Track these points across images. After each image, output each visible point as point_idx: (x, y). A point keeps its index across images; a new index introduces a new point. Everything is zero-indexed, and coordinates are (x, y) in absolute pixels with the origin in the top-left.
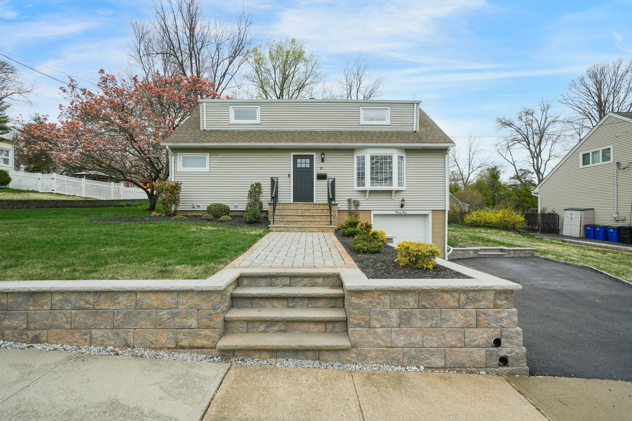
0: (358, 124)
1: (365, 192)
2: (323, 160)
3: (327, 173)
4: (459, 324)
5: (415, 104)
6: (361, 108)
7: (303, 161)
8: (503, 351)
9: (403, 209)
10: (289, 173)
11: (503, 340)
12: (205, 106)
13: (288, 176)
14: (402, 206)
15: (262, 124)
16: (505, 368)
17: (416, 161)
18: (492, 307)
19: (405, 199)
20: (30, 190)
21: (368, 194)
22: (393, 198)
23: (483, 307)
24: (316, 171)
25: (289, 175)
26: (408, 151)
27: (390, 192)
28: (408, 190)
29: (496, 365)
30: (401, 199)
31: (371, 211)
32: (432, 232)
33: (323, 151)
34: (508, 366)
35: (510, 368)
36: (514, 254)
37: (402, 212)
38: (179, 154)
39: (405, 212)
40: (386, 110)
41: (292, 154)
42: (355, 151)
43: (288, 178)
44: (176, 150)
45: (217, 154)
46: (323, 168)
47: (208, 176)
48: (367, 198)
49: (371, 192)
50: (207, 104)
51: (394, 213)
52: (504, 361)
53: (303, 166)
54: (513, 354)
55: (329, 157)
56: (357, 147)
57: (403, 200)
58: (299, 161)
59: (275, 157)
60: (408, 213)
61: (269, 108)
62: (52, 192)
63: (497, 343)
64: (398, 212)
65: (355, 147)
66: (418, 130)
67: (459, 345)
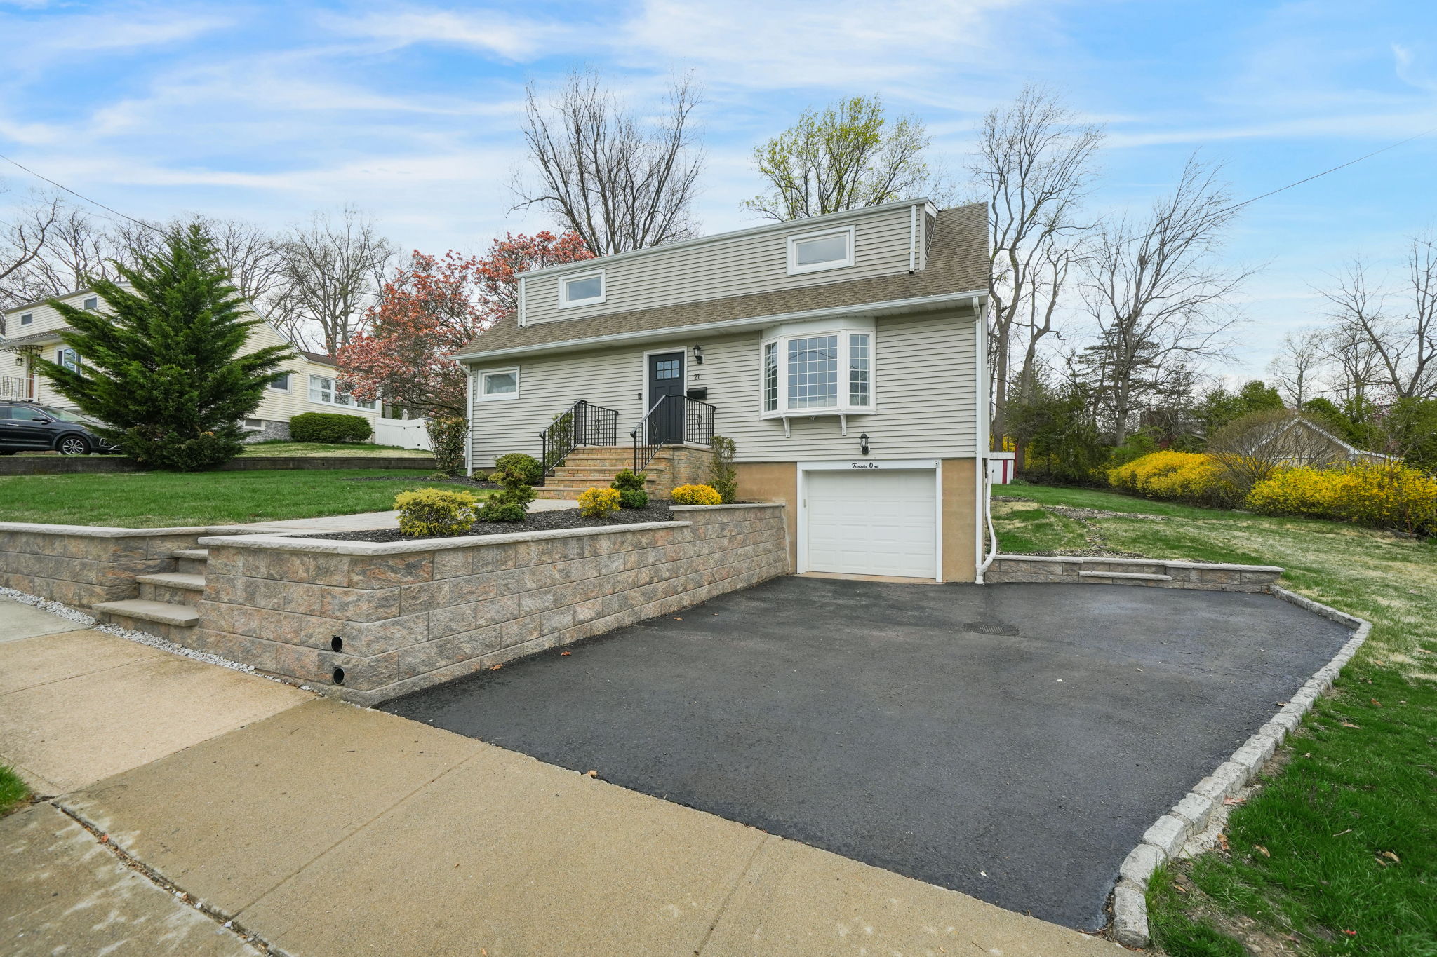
0: (784, 276)
1: (779, 421)
2: (699, 360)
3: (708, 387)
4: (303, 608)
5: (914, 208)
6: (790, 239)
7: (668, 365)
8: (339, 659)
9: (868, 457)
10: (640, 392)
11: (344, 640)
12: (523, 285)
13: (637, 397)
14: (865, 450)
15: (609, 302)
16: (336, 688)
17: (901, 343)
18: (345, 584)
19: (868, 435)
20: (396, 445)
21: (787, 426)
22: (844, 432)
23: (335, 583)
24: (689, 384)
25: (640, 395)
26: (883, 321)
27: (835, 419)
28: (880, 412)
29: (329, 681)
30: (860, 435)
31: (795, 462)
32: (944, 514)
33: (699, 342)
34: (343, 685)
35: (345, 689)
36: (1201, 580)
37: (867, 464)
38: (480, 371)
39: (875, 464)
40: (847, 234)
41: (646, 354)
42: (764, 335)
43: (639, 401)
44: (477, 365)
45: (528, 366)
46: (701, 377)
47: (517, 406)
48: (788, 434)
49: (794, 421)
50: (528, 280)
51: (849, 466)
52: (339, 675)
53: (668, 375)
54: (350, 666)
55: (709, 353)
56: (769, 325)
57: (864, 437)
58: (660, 365)
59: (618, 362)
60: (882, 466)
61: (619, 269)
62: (417, 447)
63: (337, 644)
64: (859, 464)
65: (763, 326)
66: (922, 267)
67: (295, 640)
